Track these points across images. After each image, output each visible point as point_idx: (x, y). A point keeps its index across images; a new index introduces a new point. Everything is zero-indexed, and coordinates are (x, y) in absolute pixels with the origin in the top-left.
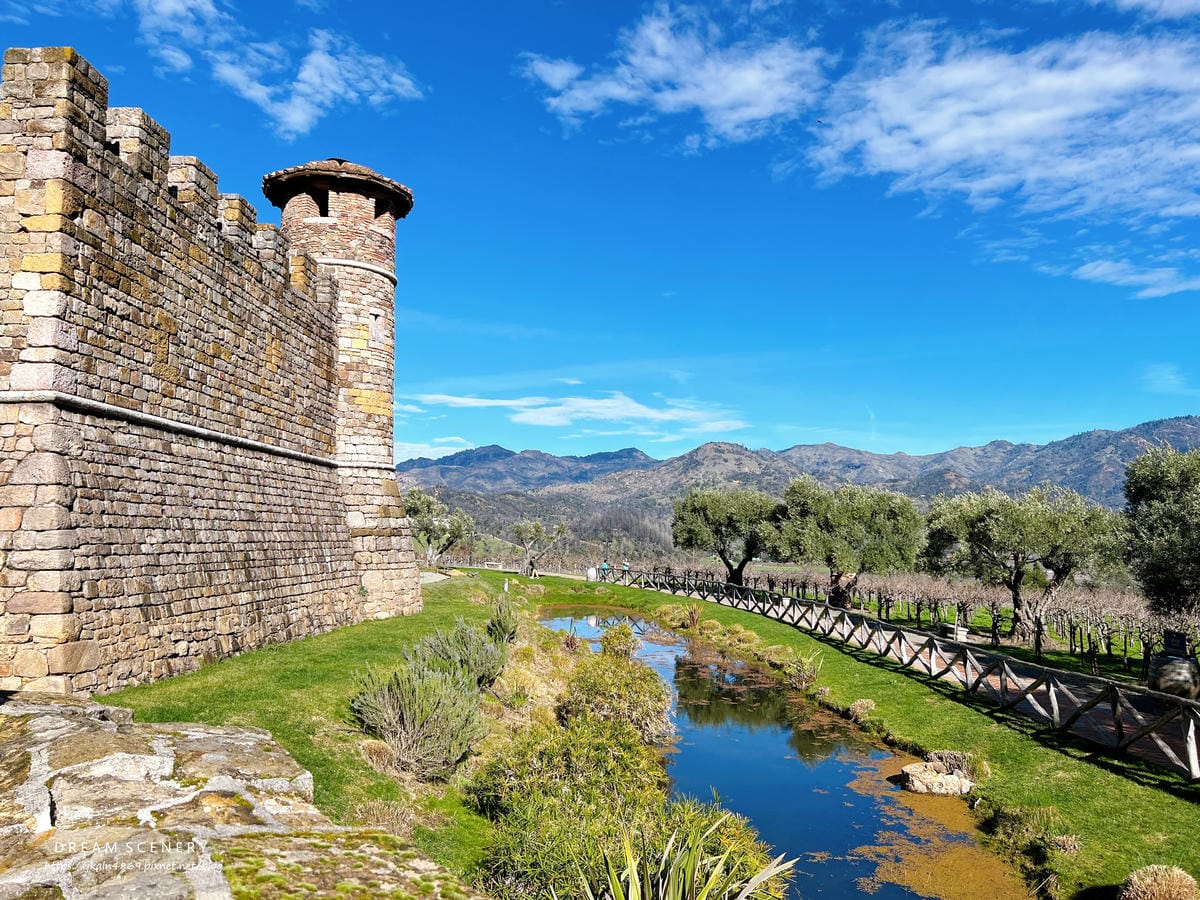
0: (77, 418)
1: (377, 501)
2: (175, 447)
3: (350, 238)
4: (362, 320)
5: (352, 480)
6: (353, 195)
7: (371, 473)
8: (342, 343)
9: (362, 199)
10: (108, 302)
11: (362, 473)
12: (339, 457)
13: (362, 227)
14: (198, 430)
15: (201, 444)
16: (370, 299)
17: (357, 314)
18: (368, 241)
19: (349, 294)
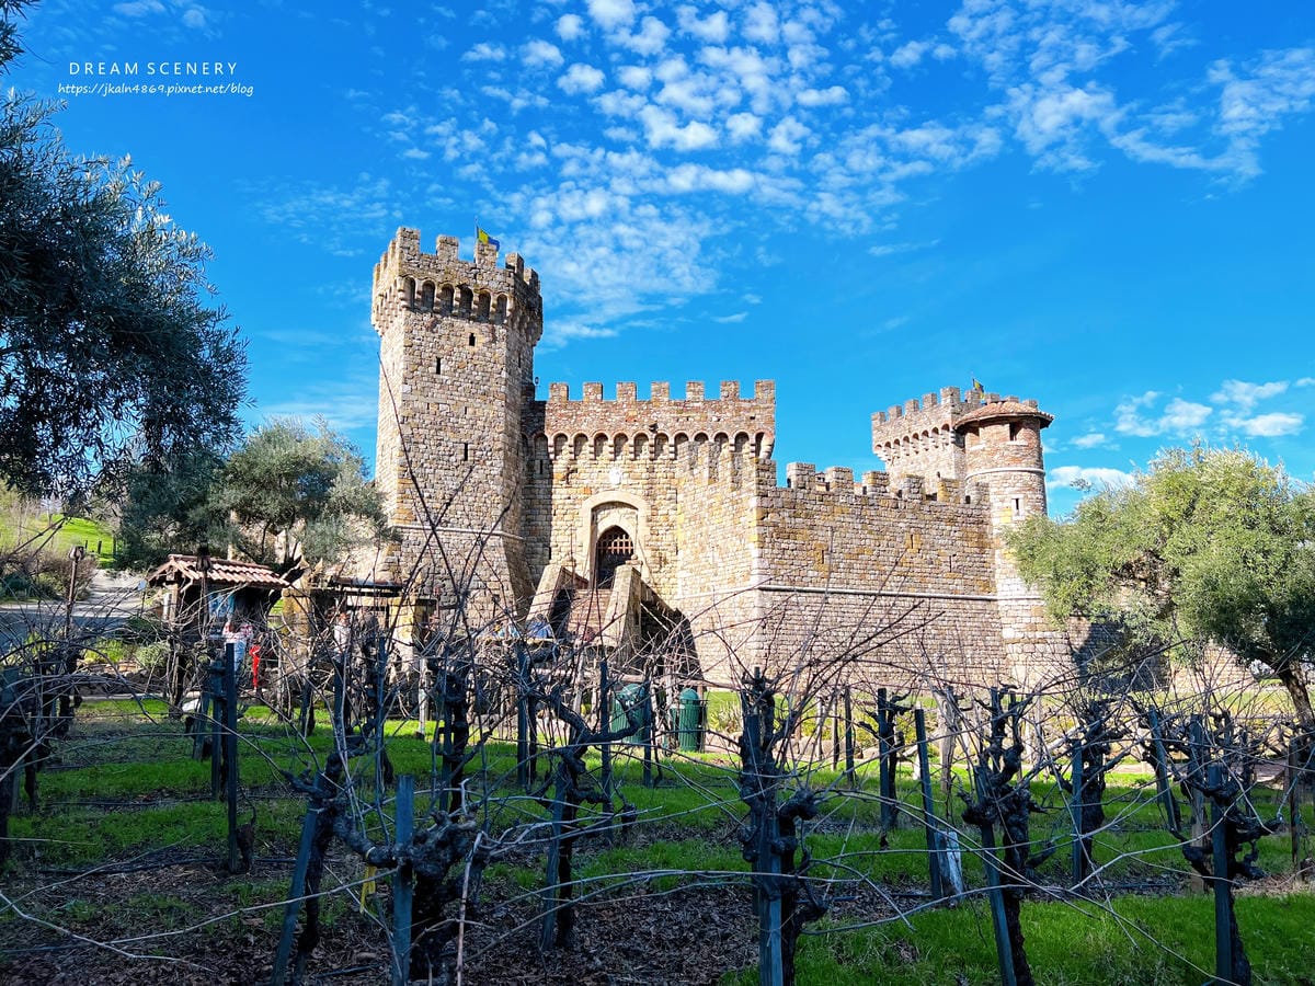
0: (771, 593)
1: (1026, 620)
2: (830, 600)
3: (993, 454)
4: (1005, 504)
5: (1007, 608)
6: (993, 427)
7: (1021, 602)
8: (995, 521)
9: (1000, 427)
10: (783, 546)
11: (1014, 603)
12: (999, 594)
13: (1001, 445)
14: (848, 591)
15: (851, 597)
16: (1010, 489)
17: (1002, 501)
18: (1006, 453)
19: (996, 490)
